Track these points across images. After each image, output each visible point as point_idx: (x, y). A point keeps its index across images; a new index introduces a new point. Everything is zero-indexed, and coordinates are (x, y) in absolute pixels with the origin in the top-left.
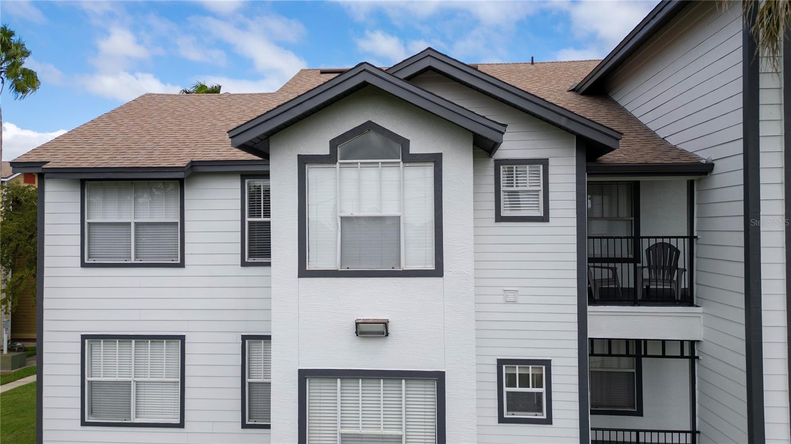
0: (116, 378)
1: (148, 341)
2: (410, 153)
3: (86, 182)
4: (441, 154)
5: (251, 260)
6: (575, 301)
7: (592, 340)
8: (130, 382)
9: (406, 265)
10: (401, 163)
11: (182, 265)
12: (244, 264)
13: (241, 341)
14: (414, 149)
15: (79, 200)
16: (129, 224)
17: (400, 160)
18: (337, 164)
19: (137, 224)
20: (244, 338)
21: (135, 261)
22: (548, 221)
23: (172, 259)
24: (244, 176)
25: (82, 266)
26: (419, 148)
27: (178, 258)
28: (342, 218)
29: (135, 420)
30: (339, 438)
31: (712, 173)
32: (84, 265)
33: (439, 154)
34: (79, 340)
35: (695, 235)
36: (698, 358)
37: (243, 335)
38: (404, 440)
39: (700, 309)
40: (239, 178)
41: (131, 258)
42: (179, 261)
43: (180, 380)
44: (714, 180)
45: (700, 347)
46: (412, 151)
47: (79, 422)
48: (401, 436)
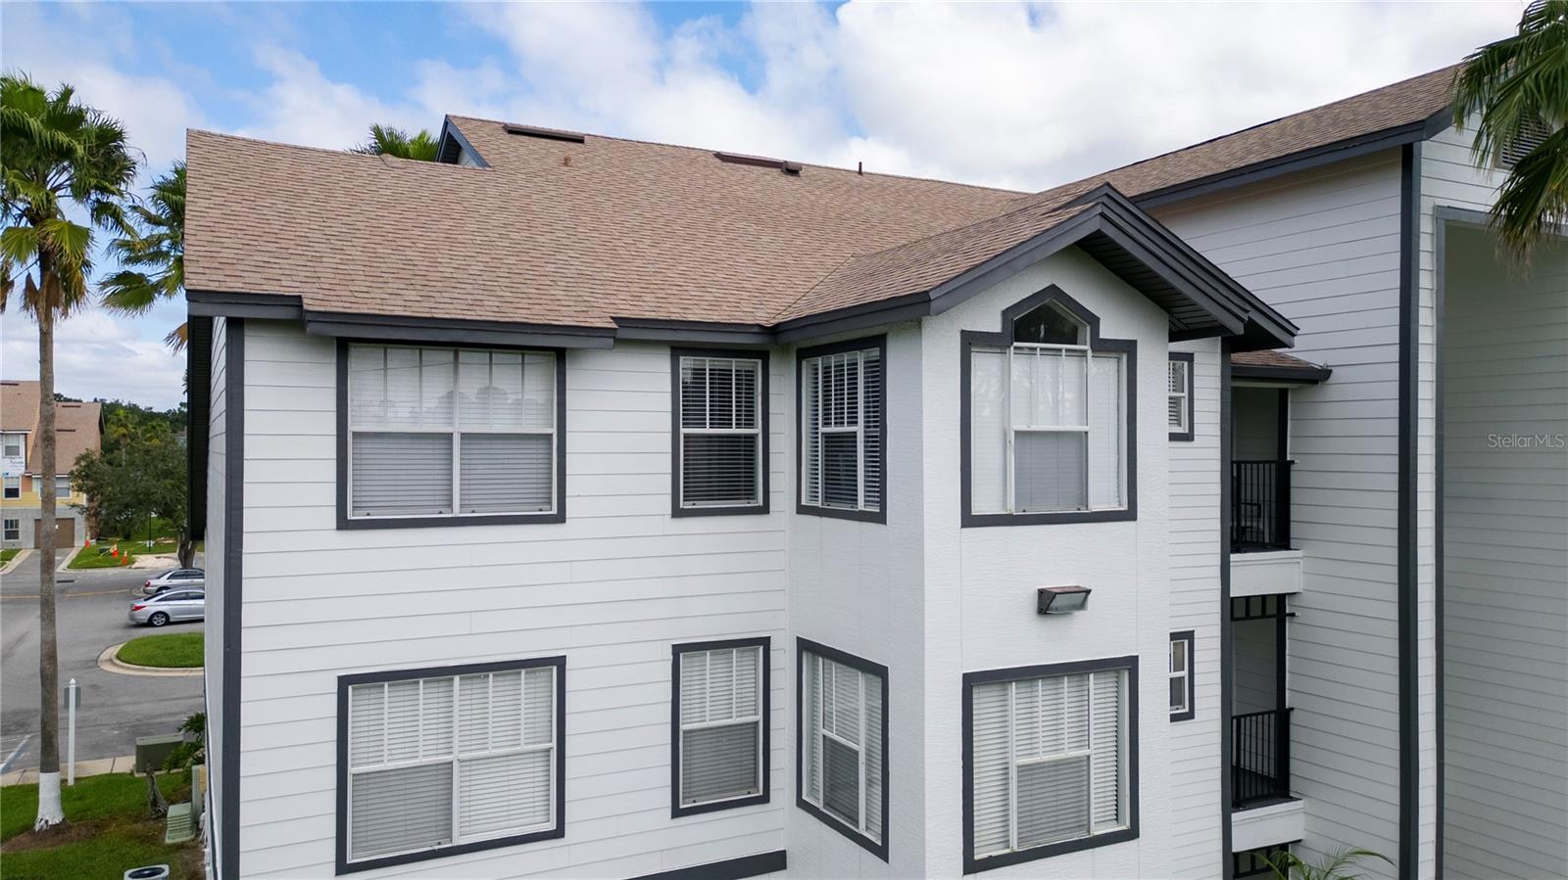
0: (418, 760)
1: (488, 676)
2: (1101, 337)
3: (351, 344)
4: (1135, 341)
5: (689, 506)
6: (1217, 548)
7: (1233, 599)
8: (452, 762)
9: (1096, 506)
10: (1090, 353)
11: (560, 518)
12: (678, 513)
13: (671, 657)
14: (1105, 333)
15: (334, 384)
16: (449, 436)
17: (1087, 347)
18: (1012, 348)
19: (465, 436)
20: (677, 650)
21: (461, 513)
22: (1193, 440)
23: (541, 507)
24: (678, 350)
25: (339, 528)
26: (1111, 329)
27: (550, 503)
28: (1017, 432)
29: (459, 840)
30: (1013, 773)
31: (1327, 382)
32: (344, 523)
33: (1134, 342)
34: (334, 688)
35: (1288, 459)
36: (1293, 615)
37: (673, 646)
38: (1092, 761)
39: (1299, 553)
40: (669, 352)
41: (450, 506)
42: (554, 511)
43: (554, 744)
44: (1332, 390)
45: (1296, 601)
46: (1103, 335)
47: (332, 868)
48: (1089, 757)
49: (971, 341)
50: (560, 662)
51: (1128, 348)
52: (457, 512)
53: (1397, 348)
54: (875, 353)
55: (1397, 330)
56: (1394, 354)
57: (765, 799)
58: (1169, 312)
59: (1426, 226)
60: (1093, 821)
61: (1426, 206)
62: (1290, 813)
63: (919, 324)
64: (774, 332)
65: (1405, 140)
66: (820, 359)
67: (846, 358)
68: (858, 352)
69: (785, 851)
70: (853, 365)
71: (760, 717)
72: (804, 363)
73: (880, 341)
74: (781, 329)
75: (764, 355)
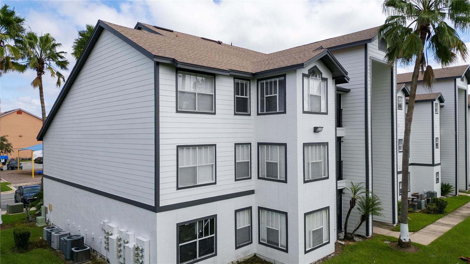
0: (191, 166)
1: (203, 148)
3: (178, 71)
5: (237, 113)
8: (196, 167)
9: (322, 111)
11: (215, 114)
12: (235, 114)
13: (234, 146)
16: (195, 94)
17: (320, 79)
18: (310, 77)
19: (198, 94)
23: (211, 111)
24: (235, 78)
25: (176, 112)
26: (324, 76)
27: (213, 110)
28: (310, 95)
29: (198, 184)
30: (310, 164)
31: (350, 92)
32: (177, 112)
33: (327, 79)
34: (176, 148)
35: (341, 108)
36: (343, 141)
37: (235, 143)
38: (322, 162)
39: (344, 128)
40: (233, 78)
41: (196, 109)
42: (214, 112)
43: (214, 163)
44: (350, 94)
45: (343, 138)
46: (323, 77)
47: (176, 188)
48: (321, 162)
49: (304, 75)
50: (215, 145)
51: (326, 80)
52: (197, 111)
53: (364, 84)
54: (282, 78)
55: (364, 81)
56: (364, 86)
57: (250, 178)
58: (332, 73)
59: (369, 60)
60: (322, 175)
61: (369, 56)
62: (343, 182)
63: (296, 71)
64: (254, 75)
65: (365, 43)
66: (265, 81)
67: (273, 80)
68: (277, 78)
69: (254, 190)
70: (275, 82)
71: (250, 160)
72: (259, 82)
73: (284, 76)
74: (256, 74)
75: (250, 80)
